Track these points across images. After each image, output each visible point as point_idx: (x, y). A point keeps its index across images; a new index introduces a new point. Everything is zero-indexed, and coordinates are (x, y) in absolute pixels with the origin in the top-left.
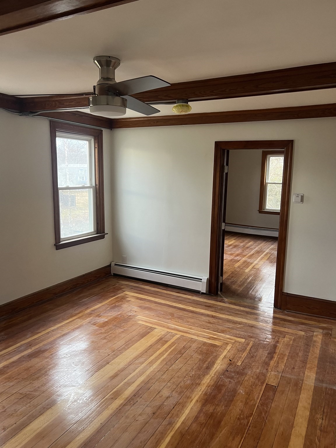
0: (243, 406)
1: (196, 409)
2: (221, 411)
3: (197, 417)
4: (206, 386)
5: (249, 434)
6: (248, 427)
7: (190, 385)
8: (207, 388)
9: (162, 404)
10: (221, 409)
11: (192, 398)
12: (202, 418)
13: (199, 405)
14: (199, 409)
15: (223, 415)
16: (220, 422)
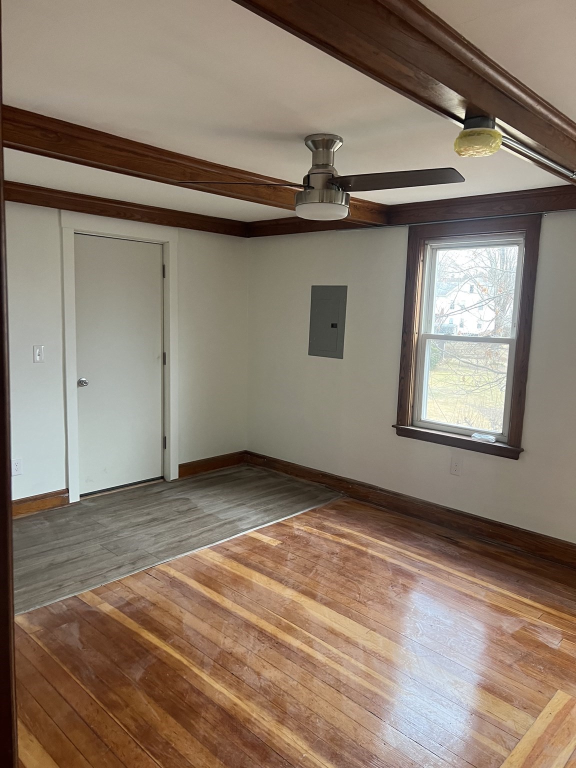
0: (192, 764)
1: (217, 698)
2: (197, 726)
3: (200, 693)
4: (269, 730)
5: (129, 742)
6: (143, 747)
7: (283, 709)
8: (267, 730)
9: (245, 665)
10: (202, 728)
11: (247, 702)
12: (194, 698)
13: (227, 705)
14: (216, 701)
15: (188, 727)
16: (175, 716)
